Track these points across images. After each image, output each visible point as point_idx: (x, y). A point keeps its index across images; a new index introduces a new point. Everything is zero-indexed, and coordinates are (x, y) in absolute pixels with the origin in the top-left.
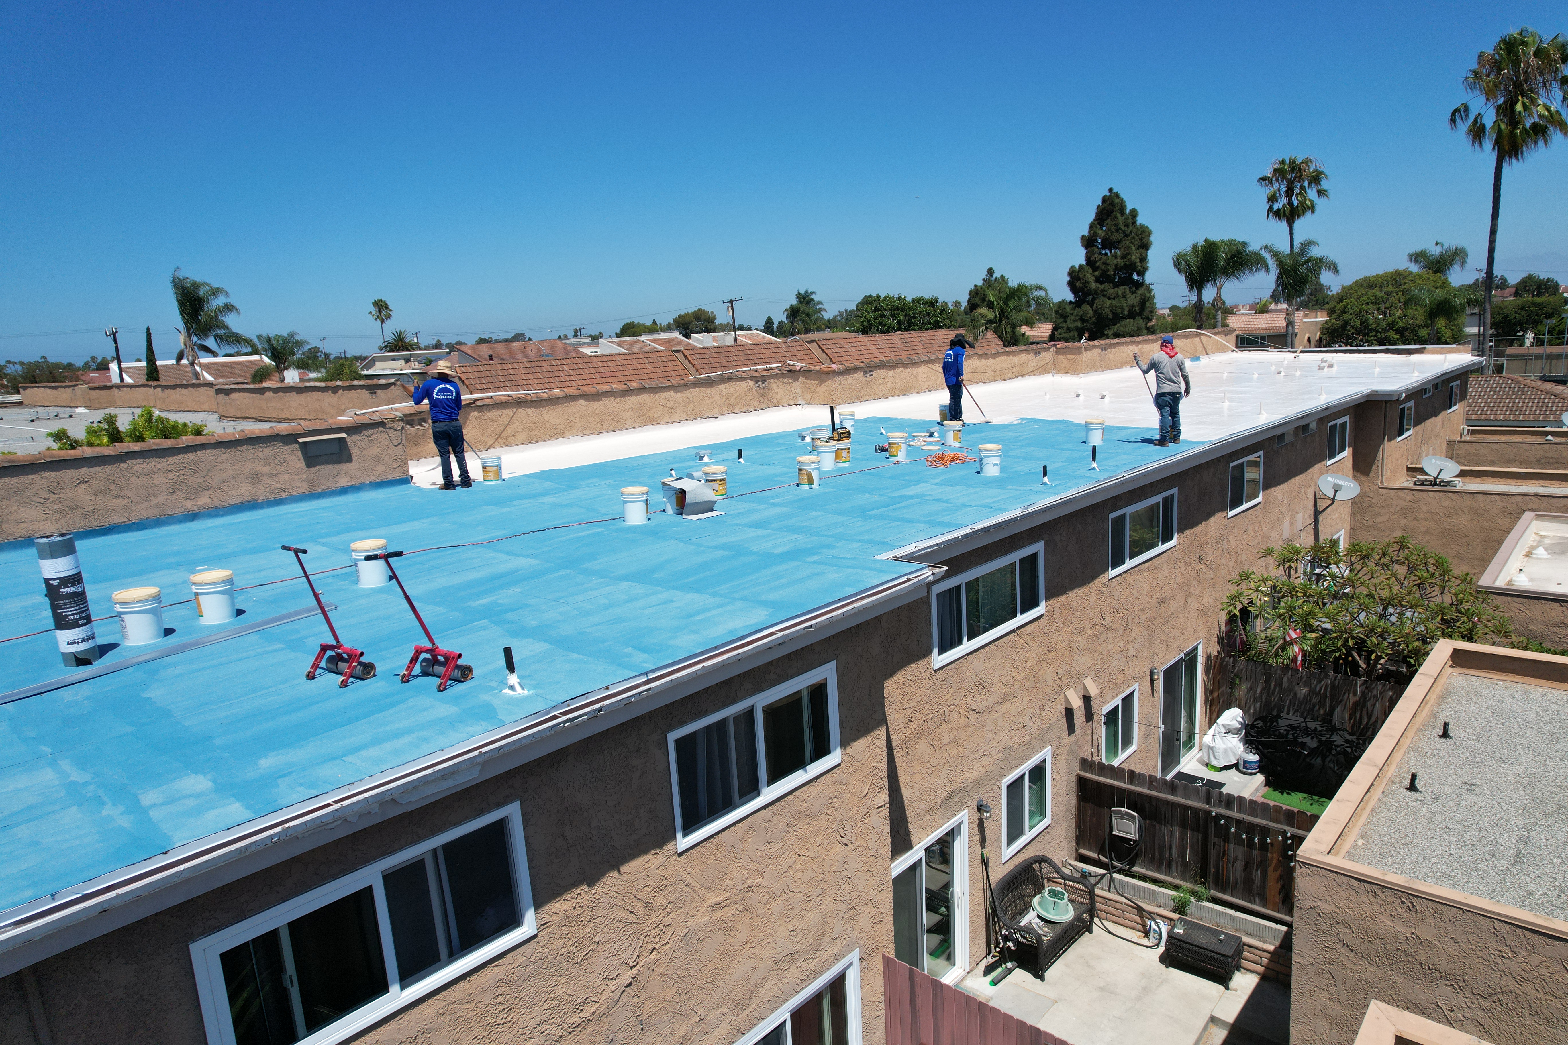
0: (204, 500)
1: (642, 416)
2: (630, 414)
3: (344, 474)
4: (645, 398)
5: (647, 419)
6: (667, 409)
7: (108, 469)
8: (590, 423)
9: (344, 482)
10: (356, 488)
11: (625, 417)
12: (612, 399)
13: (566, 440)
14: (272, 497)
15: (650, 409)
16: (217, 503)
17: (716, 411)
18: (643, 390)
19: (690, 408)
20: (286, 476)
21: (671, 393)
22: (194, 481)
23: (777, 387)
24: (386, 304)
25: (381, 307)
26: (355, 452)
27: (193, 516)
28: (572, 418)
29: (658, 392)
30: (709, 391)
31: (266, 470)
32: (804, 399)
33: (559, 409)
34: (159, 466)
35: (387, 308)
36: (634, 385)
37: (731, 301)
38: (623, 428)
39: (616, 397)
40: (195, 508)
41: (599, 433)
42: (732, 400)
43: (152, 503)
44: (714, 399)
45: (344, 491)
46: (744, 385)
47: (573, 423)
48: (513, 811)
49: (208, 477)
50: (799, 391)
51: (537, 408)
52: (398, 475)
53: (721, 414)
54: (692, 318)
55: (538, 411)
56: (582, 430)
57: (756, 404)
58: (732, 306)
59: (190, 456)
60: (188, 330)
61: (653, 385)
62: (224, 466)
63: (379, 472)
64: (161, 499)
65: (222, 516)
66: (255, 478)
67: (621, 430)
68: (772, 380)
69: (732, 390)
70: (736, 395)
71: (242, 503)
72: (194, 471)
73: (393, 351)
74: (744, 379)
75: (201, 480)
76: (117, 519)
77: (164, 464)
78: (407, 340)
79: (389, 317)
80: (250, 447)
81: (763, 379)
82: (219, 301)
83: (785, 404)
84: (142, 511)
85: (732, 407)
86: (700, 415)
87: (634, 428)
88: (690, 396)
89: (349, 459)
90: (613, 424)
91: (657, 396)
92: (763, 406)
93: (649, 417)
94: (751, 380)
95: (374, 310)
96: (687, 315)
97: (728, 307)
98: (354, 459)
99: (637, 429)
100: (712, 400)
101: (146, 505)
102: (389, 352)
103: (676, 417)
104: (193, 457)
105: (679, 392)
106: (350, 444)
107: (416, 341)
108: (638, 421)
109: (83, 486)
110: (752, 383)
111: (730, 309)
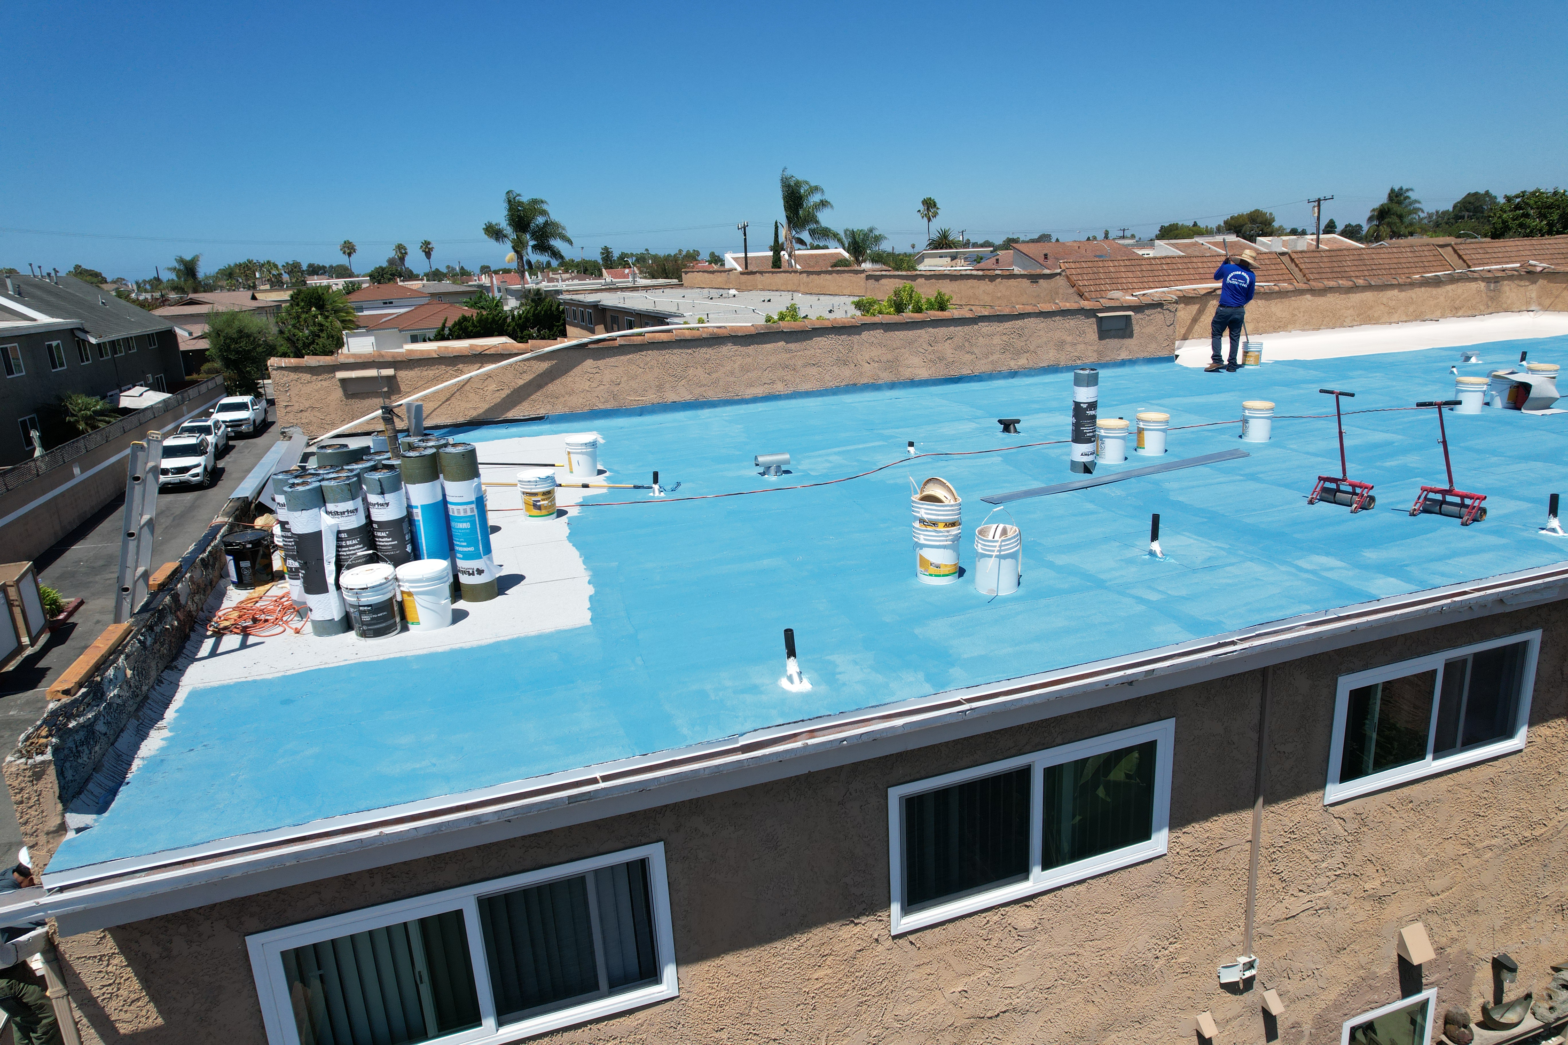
0: (1023, 361)
1: (1361, 314)
2: (1350, 312)
3: (1123, 349)
4: (1368, 296)
5: (1366, 318)
6: (1388, 308)
7: (967, 329)
8: (1312, 318)
9: (1124, 355)
10: (1132, 362)
11: (1345, 315)
12: (1337, 295)
13: (1288, 333)
14: (1070, 363)
15: (1371, 308)
16: (1031, 364)
17: (1438, 313)
18: (1369, 287)
19: (1411, 309)
20: (1083, 346)
21: (1395, 292)
22: (1019, 344)
23: (1510, 290)
24: (934, 202)
25: (930, 205)
26: (1136, 329)
27: (1013, 374)
28: (1296, 312)
29: (1382, 290)
30: (1434, 291)
31: (1069, 339)
32: (1539, 304)
33: (1286, 302)
34: (998, 329)
35: (935, 206)
36: (1361, 282)
37: (1319, 201)
38: (1342, 326)
39: (1340, 294)
40: (1016, 367)
41: (1319, 329)
42: (1458, 302)
43: (990, 360)
44: (1438, 301)
45: (1123, 363)
46: (1473, 285)
47: (1296, 317)
48: (1535, 637)
49: (1028, 342)
50: (1534, 295)
51: (1267, 300)
52: (1164, 354)
53: (1443, 316)
54: (1246, 221)
55: (1267, 303)
56: (1303, 326)
57: (1482, 308)
58: (1319, 205)
59: (1019, 323)
60: (789, 226)
61: (1379, 282)
62: (1041, 333)
63: (1153, 350)
64: (995, 357)
65: (1033, 376)
66: (1060, 345)
67: (1340, 327)
68: (1506, 282)
69: (1460, 291)
70: (1463, 297)
71: (1048, 366)
72: (1020, 336)
73: (936, 248)
74: (1475, 280)
75: (1023, 344)
76: (966, 371)
77: (1001, 328)
78: (951, 238)
79: (935, 215)
80: (1061, 318)
81: (1496, 280)
82: (816, 198)
83: (1516, 310)
84: (982, 367)
85: (1456, 310)
86: (1420, 317)
87: (1352, 326)
88: (1414, 296)
89: (1131, 336)
90: (1333, 321)
91: (1381, 294)
92: (1490, 310)
93: (1369, 316)
94: (1483, 281)
95: (922, 208)
96: (1241, 216)
97: (1314, 207)
98: (1135, 335)
99: (1355, 327)
100: (1436, 301)
101: (985, 361)
102: (932, 249)
103: (1395, 317)
104: (1021, 324)
105: (1403, 291)
106: (1134, 322)
107: (961, 239)
108: (1358, 319)
109: (948, 341)
110: (1483, 285)
111: (1316, 209)
